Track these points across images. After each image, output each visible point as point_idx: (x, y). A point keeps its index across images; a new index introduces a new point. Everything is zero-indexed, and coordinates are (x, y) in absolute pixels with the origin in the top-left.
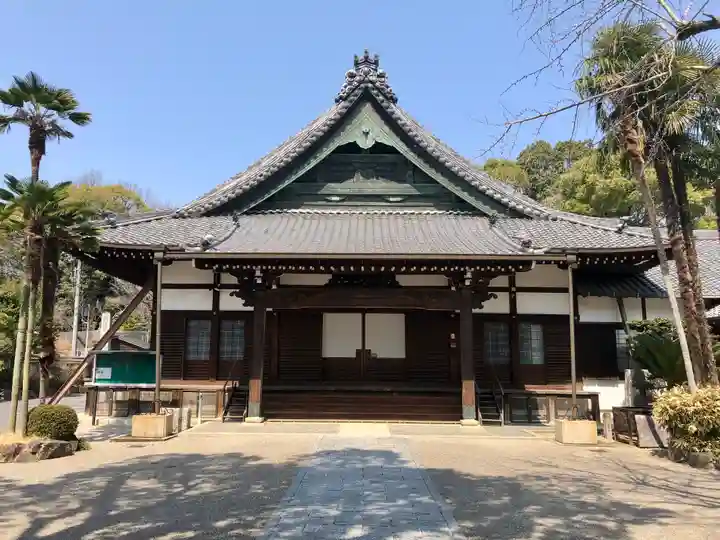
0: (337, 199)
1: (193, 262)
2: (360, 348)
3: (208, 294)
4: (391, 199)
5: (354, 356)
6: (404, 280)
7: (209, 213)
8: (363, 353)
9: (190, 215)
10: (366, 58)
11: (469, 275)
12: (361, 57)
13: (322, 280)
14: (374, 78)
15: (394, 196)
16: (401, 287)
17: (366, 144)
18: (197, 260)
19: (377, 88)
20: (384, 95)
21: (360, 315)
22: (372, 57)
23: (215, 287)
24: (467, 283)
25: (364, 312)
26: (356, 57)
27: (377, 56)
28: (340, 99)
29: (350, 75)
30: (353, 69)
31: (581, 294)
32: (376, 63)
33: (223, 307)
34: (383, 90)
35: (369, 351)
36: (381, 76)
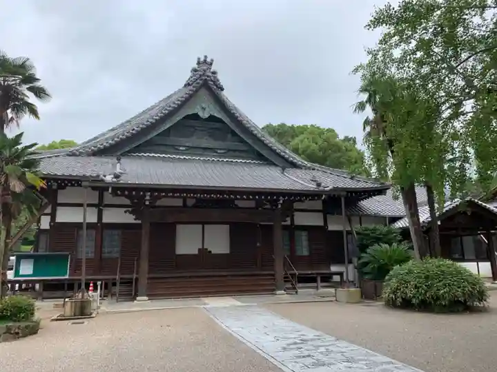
0: (184, 149)
2: (201, 247)
3: (95, 210)
4: (219, 151)
5: (197, 253)
6: (241, 204)
7: (94, 154)
8: (203, 252)
9: (81, 154)
10: (205, 61)
11: (281, 202)
12: (202, 59)
14: (210, 74)
15: (220, 149)
16: (239, 208)
17: (204, 115)
18: (113, 188)
19: (212, 81)
20: (217, 86)
21: (201, 226)
22: (209, 60)
23: (100, 206)
24: (280, 206)
25: (203, 223)
26: (199, 59)
27: (212, 60)
28: (187, 85)
29: (195, 70)
30: (196, 66)
31: (328, 213)
32: (211, 64)
33: (105, 220)
34: (216, 82)
35: (207, 249)
36: (214, 73)
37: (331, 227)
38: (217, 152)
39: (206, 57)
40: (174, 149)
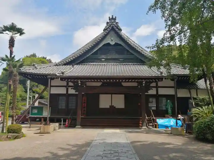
0: (104, 60)
2: (111, 105)
3: (65, 88)
4: (120, 60)
5: (109, 107)
6: (124, 84)
7: (65, 64)
8: (112, 107)
9: (60, 65)
11: (144, 83)
12: (111, 17)
13: (99, 84)
14: (115, 24)
17: (113, 43)
18: (61, 78)
19: (116, 26)
20: (118, 29)
22: (114, 17)
23: (67, 87)
24: (144, 85)
25: (112, 94)
26: (109, 17)
27: (116, 17)
28: (105, 30)
29: (108, 23)
31: (178, 88)
32: (115, 19)
33: (69, 92)
34: (118, 27)
35: (113, 106)
36: (117, 23)
37: (179, 95)
39: (113, 16)
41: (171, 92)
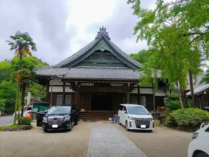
0: (95, 64)
1: (61, 80)
3: (62, 88)
6: (113, 85)
9: (57, 67)
10: (103, 28)
11: (129, 84)
12: (102, 28)
14: (105, 34)
15: (110, 63)
16: (112, 87)
17: (103, 50)
19: (106, 36)
20: (107, 38)
22: (104, 28)
23: (64, 86)
24: (129, 86)
26: (100, 28)
27: (105, 28)
28: (96, 39)
29: (99, 33)
30: (99, 31)
32: (105, 30)
36: (107, 33)
37: (157, 94)
38: (108, 65)
40: (91, 64)
41: (149, 92)
